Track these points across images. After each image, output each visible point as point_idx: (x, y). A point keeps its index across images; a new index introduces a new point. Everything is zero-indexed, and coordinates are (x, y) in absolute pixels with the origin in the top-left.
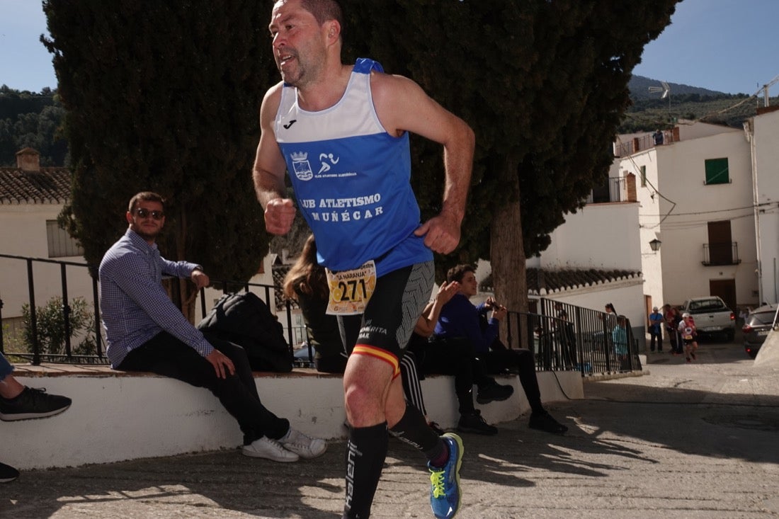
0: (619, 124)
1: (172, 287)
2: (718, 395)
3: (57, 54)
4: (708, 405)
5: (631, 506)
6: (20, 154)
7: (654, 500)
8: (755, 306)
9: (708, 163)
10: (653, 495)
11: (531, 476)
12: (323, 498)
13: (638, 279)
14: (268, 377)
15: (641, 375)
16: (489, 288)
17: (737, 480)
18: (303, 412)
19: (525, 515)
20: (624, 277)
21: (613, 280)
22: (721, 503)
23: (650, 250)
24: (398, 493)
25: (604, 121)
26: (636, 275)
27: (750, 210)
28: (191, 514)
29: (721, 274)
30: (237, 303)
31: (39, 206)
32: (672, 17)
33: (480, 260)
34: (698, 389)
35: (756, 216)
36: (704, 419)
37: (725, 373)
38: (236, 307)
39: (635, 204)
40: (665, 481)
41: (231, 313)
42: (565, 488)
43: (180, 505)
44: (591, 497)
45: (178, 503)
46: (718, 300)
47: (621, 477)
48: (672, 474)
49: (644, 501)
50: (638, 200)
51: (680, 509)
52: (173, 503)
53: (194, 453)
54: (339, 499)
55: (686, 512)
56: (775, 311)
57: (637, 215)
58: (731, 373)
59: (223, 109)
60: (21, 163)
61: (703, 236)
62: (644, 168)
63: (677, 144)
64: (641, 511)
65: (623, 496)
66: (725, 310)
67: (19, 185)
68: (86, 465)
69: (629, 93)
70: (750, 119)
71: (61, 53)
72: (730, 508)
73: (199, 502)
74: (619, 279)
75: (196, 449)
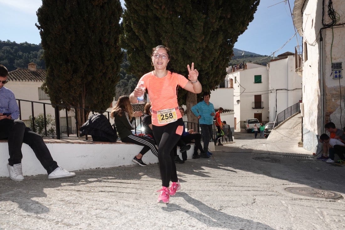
0: (229, 62)
1: (80, 111)
2: (257, 150)
3: (41, 30)
4: (254, 154)
5: (230, 190)
6: (29, 65)
7: (238, 187)
8: (268, 122)
9: (255, 76)
10: (237, 186)
11: (197, 179)
12: (124, 188)
13: (233, 112)
14: (108, 144)
15: (233, 143)
16: (186, 114)
17: (264, 179)
18: (120, 156)
19: (195, 193)
20: (228, 112)
21: (225, 112)
22: (260, 188)
23: (237, 103)
24: (151, 186)
25: (225, 61)
26: (232, 111)
27: (268, 92)
28: (74, 195)
29: (258, 111)
30: (97, 118)
31: (35, 83)
32: (248, 27)
33: (183, 105)
34: (250, 148)
35: (269, 94)
36: (253, 158)
37: (258, 142)
38: (97, 119)
39: (232, 89)
40: (241, 180)
41: (95, 121)
42: (209, 183)
43: (70, 191)
44: (217, 187)
45: (71, 190)
46: (256, 120)
47: (227, 179)
48: (243, 177)
49: (235, 188)
50: (234, 87)
51: (247, 191)
52: (68, 190)
53: (80, 170)
54: (130, 188)
55: (248, 192)
56: (274, 124)
57: (233, 92)
58: (260, 142)
59: (99, 52)
60: (29, 68)
61: (253, 99)
62: (236, 77)
63: (246, 70)
64: (234, 191)
65: (228, 186)
66: (259, 123)
67: (29, 75)
68: (39, 175)
69: (233, 51)
70: (269, 63)
71: (43, 30)
72: (263, 190)
73: (79, 190)
74: (227, 112)
75: (80, 169)
